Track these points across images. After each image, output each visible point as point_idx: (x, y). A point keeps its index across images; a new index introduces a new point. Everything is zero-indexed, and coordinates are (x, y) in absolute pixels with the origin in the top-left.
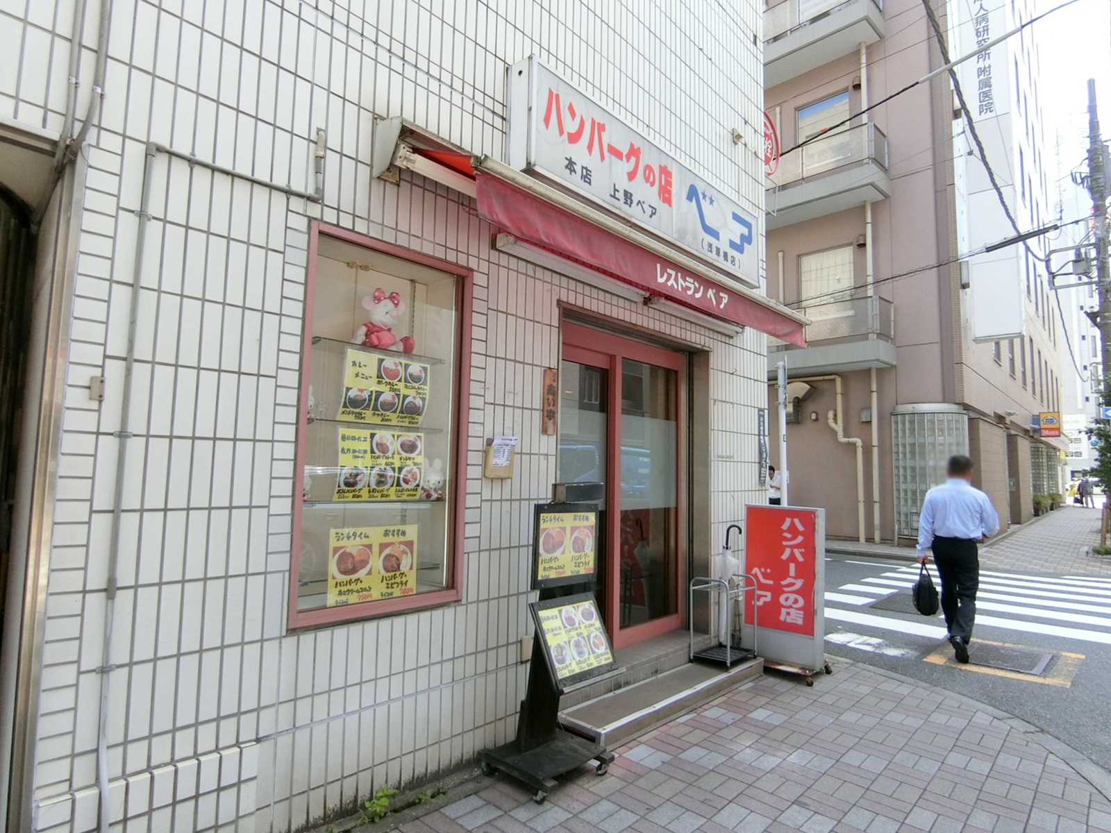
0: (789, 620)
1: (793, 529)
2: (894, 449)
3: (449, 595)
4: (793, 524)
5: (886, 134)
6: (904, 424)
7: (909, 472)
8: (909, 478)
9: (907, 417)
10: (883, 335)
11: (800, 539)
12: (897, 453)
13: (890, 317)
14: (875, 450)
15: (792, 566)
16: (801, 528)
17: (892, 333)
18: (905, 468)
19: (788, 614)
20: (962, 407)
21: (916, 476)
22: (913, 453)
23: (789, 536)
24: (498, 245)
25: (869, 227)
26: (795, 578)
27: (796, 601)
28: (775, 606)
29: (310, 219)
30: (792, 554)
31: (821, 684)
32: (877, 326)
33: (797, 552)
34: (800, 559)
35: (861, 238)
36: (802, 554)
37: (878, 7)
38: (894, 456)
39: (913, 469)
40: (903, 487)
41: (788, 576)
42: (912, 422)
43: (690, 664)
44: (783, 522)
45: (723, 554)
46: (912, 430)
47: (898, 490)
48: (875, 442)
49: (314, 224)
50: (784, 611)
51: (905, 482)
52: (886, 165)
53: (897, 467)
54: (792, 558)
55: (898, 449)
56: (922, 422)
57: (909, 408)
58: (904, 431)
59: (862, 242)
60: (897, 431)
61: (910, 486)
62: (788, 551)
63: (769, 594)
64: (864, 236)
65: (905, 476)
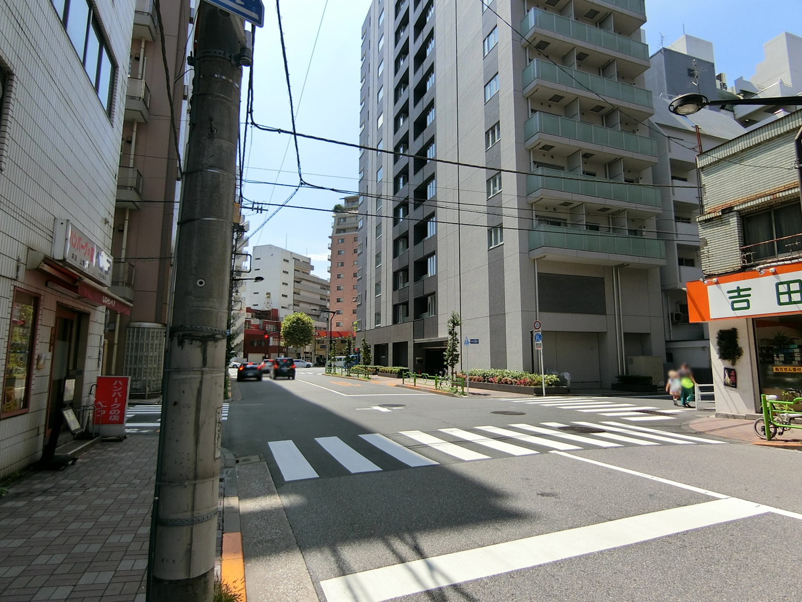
0: (113, 419)
1: (118, 385)
2: (126, 346)
3: (24, 411)
4: (118, 382)
5: (142, 174)
6: (133, 333)
7: (133, 358)
8: (133, 362)
9: (136, 329)
10: (128, 284)
11: (121, 388)
12: (128, 348)
13: (132, 274)
14: (116, 347)
15: (116, 399)
16: (121, 384)
17: (133, 283)
18: (131, 357)
19: (113, 417)
20: (163, 325)
21: (137, 361)
22: (137, 348)
23: (116, 387)
24: (48, 285)
25: (127, 222)
26: (117, 403)
27: (117, 412)
28: (107, 415)
29: (15, 286)
30: (117, 394)
31: (125, 441)
32: (126, 279)
33: (119, 393)
34: (120, 396)
35: (121, 226)
36: (121, 394)
37: (146, 106)
38: (126, 350)
39: (136, 357)
40: (129, 367)
41: (114, 403)
42: (138, 332)
43: (74, 441)
44: (114, 382)
45: (88, 396)
46: (138, 336)
47: (126, 368)
48: (116, 342)
49: (16, 288)
50: (111, 417)
51: (131, 364)
52: (140, 191)
53: (127, 356)
54: (117, 396)
55: (129, 346)
56: (143, 332)
57: (137, 324)
58: (133, 337)
59: (121, 229)
60: (129, 336)
61: (133, 366)
62: (115, 394)
63: (105, 411)
64: (123, 226)
65: (131, 361)
